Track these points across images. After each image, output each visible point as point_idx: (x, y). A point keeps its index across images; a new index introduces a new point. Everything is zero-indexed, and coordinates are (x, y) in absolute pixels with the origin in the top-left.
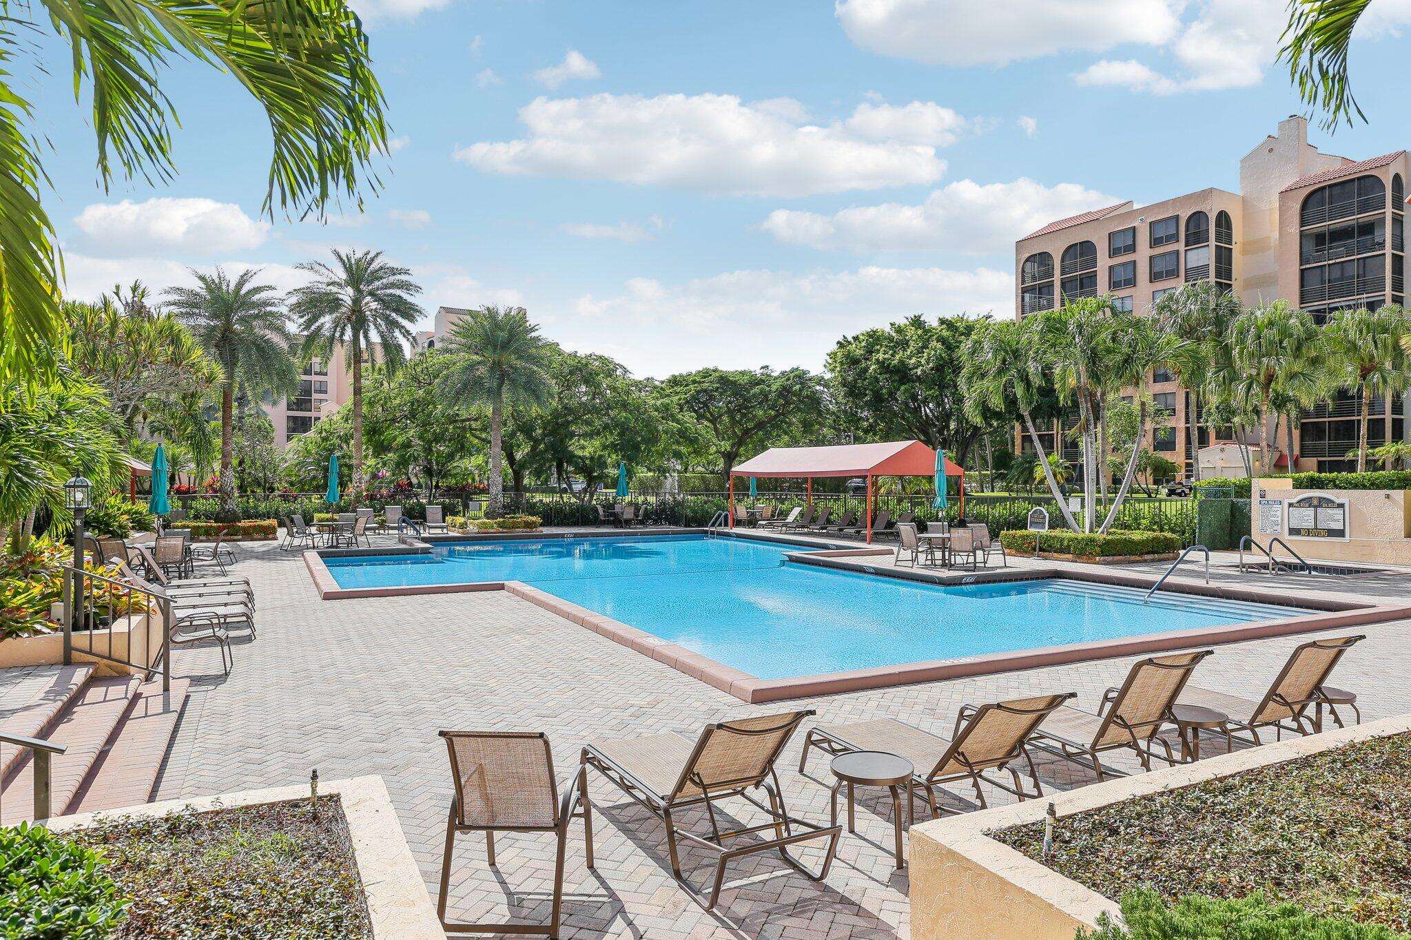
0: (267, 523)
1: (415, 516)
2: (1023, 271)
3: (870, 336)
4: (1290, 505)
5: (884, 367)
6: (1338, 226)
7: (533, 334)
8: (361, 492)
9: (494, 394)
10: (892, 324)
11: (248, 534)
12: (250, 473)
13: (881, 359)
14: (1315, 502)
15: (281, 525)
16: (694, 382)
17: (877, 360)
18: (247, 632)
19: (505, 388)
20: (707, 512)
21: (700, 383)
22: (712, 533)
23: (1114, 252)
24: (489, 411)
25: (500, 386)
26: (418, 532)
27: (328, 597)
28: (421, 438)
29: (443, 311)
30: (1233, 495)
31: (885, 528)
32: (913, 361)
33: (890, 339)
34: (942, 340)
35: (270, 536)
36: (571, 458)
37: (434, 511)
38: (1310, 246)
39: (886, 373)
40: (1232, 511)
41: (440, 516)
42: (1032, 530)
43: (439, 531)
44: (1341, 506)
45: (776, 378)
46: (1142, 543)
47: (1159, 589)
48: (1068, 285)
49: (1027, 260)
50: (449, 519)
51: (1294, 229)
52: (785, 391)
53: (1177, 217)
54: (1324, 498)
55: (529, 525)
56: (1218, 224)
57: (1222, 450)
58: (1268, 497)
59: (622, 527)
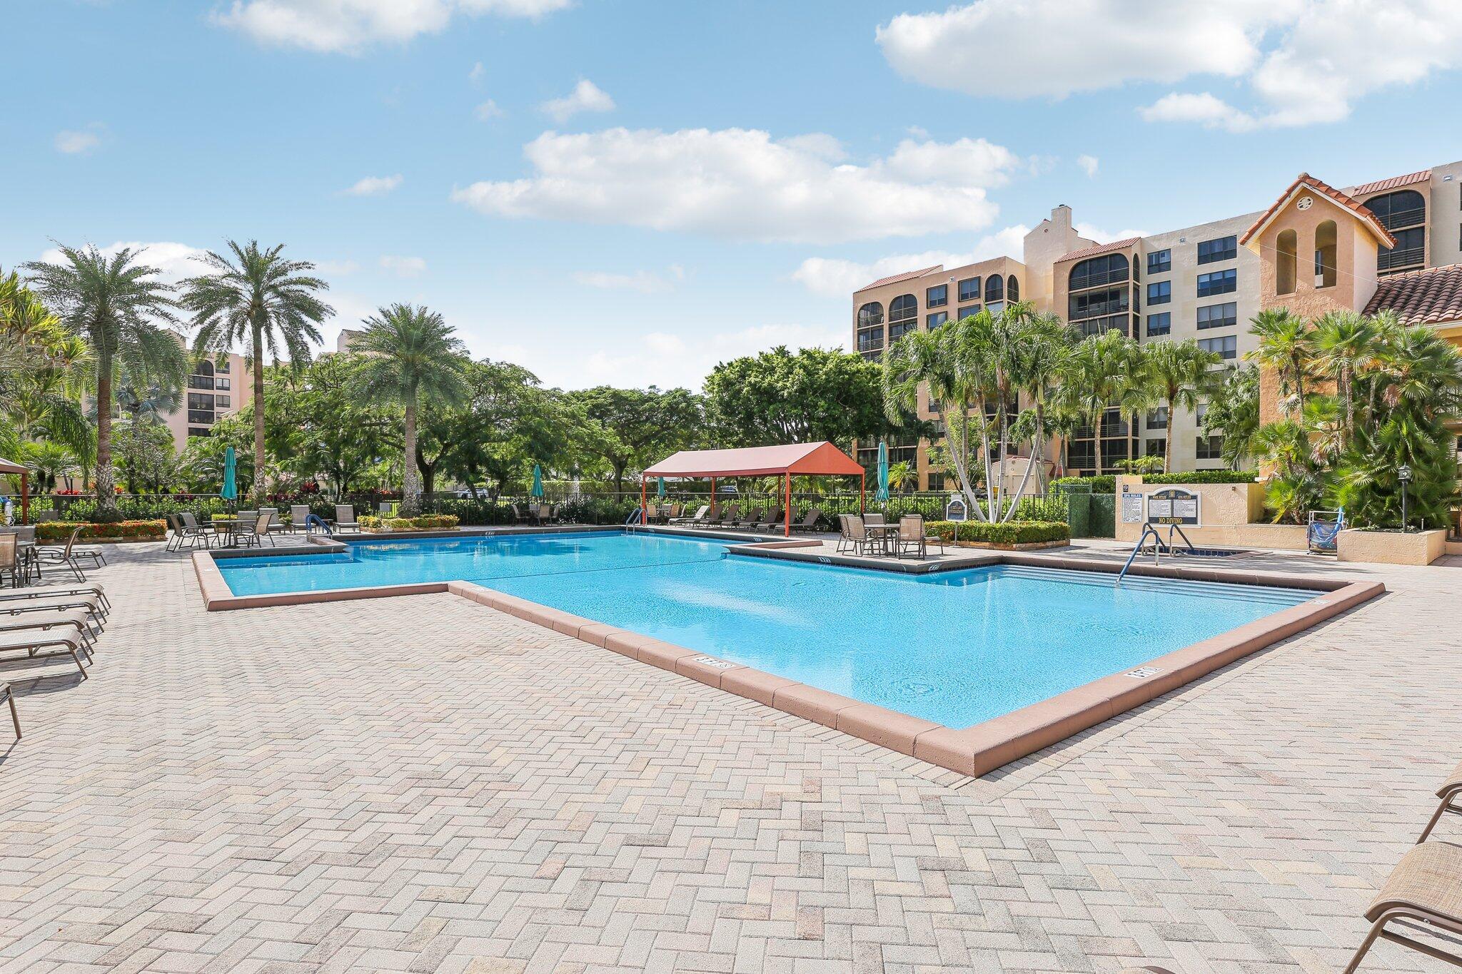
0: (154, 523)
1: (325, 516)
2: (859, 317)
3: (743, 363)
4: (1150, 497)
5: (755, 388)
6: (1096, 291)
7: (448, 336)
8: (265, 492)
9: (407, 392)
10: (761, 353)
11: (130, 535)
12: (139, 474)
13: (753, 382)
14: (1172, 495)
15: (170, 526)
16: (591, 397)
17: (750, 382)
18: (72, 668)
19: (420, 387)
20: (618, 511)
21: (596, 398)
22: (630, 529)
23: (931, 304)
24: (401, 412)
25: (415, 384)
26: (329, 531)
27: (215, 607)
28: (327, 441)
29: (345, 334)
30: (1091, 491)
31: (794, 523)
32: (780, 384)
33: (760, 366)
34: (804, 367)
35: (158, 537)
36: (486, 461)
37: (344, 510)
38: (1075, 306)
39: (756, 394)
40: (1091, 507)
41: (351, 515)
42: (950, 521)
43: (350, 530)
44: (1194, 497)
45: (663, 396)
46: (1046, 531)
47: (1126, 574)
48: (894, 329)
49: (862, 308)
50: (361, 518)
51: (1064, 292)
52: (672, 409)
53: (979, 278)
54: (1179, 491)
55: (445, 524)
56: (1009, 286)
57: (1013, 462)
58: (1131, 491)
59: (537, 525)
